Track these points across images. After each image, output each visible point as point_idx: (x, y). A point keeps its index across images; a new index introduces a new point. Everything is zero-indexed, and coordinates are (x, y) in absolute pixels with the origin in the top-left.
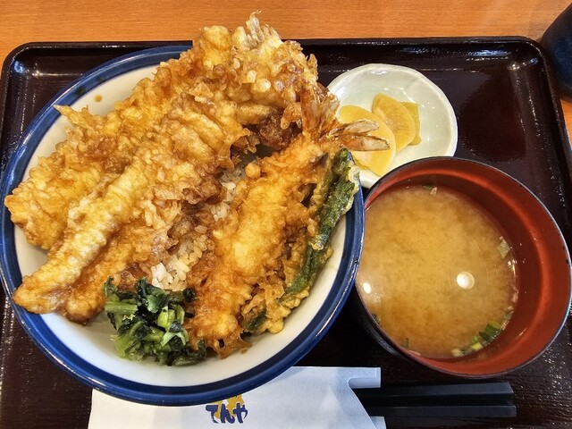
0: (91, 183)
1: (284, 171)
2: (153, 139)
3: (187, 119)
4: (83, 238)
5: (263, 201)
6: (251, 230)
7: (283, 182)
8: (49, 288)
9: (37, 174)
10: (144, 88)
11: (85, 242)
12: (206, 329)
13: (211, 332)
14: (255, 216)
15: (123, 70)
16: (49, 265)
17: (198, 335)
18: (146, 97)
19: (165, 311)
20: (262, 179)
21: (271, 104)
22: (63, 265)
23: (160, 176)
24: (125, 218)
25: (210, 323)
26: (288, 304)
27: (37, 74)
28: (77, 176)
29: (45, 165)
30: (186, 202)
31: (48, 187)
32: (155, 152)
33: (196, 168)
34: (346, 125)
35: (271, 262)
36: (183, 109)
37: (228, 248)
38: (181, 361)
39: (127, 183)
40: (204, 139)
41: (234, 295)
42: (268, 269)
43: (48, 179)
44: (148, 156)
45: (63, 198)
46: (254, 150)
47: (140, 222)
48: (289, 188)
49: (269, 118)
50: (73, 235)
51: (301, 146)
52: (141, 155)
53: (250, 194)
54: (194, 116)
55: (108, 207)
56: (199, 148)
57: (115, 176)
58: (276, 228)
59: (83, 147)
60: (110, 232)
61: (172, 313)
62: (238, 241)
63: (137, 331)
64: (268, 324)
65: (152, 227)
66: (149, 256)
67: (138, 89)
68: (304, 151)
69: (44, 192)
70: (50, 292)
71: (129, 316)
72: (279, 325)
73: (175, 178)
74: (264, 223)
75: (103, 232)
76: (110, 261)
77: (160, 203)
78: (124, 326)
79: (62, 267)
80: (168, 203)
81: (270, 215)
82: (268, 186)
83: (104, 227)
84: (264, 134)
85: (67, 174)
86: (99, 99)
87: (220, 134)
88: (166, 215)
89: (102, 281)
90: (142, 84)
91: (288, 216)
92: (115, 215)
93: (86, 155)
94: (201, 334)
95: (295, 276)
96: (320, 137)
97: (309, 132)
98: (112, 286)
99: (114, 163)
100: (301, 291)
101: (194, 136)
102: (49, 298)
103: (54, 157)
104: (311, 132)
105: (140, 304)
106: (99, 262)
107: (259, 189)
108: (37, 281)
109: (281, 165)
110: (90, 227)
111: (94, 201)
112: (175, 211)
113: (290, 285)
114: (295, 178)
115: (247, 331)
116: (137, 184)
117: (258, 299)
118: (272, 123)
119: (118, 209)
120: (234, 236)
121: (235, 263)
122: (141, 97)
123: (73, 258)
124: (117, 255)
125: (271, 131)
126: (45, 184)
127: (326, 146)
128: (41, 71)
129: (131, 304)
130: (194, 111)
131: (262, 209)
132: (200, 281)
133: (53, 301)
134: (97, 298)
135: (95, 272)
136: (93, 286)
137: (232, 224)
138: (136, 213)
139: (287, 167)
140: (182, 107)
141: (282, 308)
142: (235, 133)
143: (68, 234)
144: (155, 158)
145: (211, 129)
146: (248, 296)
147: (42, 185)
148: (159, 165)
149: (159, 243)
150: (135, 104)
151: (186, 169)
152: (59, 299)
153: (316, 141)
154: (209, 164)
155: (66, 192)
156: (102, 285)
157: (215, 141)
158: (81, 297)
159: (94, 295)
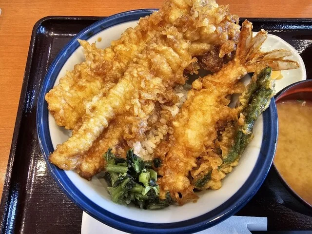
0: (96, 89)
1: (218, 85)
2: (137, 63)
3: (160, 49)
4: (95, 122)
5: (203, 104)
6: (197, 122)
7: (216, 92)
8: (74, 153)
9: (65, 81)
10: (129, 34)
11: (96, 124)
12: (170, 185)
13: (172, 187)
14: (200, 113)
15: (116, 22)
16: (74, 138)
17: (165, 189)
18: (130, 39)
19: (144, 172)
20: (204, 90)
21: (211, 43)
22: (83, 138)
23: (143, 85)
24: (120, 110)
25: (173, 181)
26: (224, 170)
27: (52, 34)
28: (88, 85)
29: (69, 76)
30: (158, 102)
31: (71, 90)
32: (139, 69)
33: (163, 81)
34: (267, 54)
35: (210, 143)
36: (157, 44)
37: (183, 132)
38: (154, 206)
39: (121, 88)
40: (169, 63)
41: (186, 163)
42: (207, 147)
43: (71, 86)
44: (135, 71)
45: (79, 98)
46: (197, 73)
47: (129, 113)
48: (219, 97)
49: (209, 52)
50: (89, 119)
51: (232, 69)
52: (130, 72)
53: (195, 99)
54: (165, 48)
55: (110, 103)
56: (166, 68)
57: (113, 84)
58: (213, 121)
59: (93, 66)
60: (110, 119)
61: (148, 173)
62: (189, 128)
63: (127, 184)
64: (211, 183)
65: (137, 116)
66: (136, 135)
67: (125, 34)
68: (234, 72)
69: (69, 92)
70: (73, 156)
71: (123, 174)
72: (219, 184)
73: (151, 87)
74: (205, 117)
75: (107, 118)
76: (108, 138)
77: (143, 101)
78: (119, 180)
79: (82, 139)
80: (147, 102)
81: (209, 113)
82: (206, 95)
83: (108, 115)
84: (205, 62)
85: (82, 82)
86: (100, 40)
87: (178, 61)
88: (146, 109)
89: (103, 151)
90: (128, 31)
91: (221, 114)
92: (114, 108)
93: (94, 71)
94: (166, 188)
95: (228, 152)
96: (245, 62)
97: (239, 58)
98: (112, 154)
99: (110, 78)
100: (234, 161)
101: (164, 61)
102: (72, 160)
103: (74, 72)
104: (241, 59)
105: (130, 166)
106: (102, 139)
107: (201, 97)
108: (67, 148)
109: (217, 81)
110: (100, 114)
111: (101, 98)
112: (151, 107)
113: (225, 157)
114: (225, 90)
115: (196, 187)
116: (127, 89)
117: (204, 166)
118: (211, 55)
119: (117, 103)
120: (186, 125)
121: (188, 142)
122: (127, 39)
123: (89, 134)
124: (113, 134)
125: (210, 60)
126: (69, 88)
127: (249, 68)
128: (55, 33)
129: (124, 166)
130: (164, 45)
131: (204, 109)
132: (165, 153)
133: (74, 162)
134: (100, 162)
135: (99, 145)
136: (98, 154)
137: (185, 118)
138: (128, 107)
139: (220, 83)
140: (156, 42)
141: (221, 173)
142: (187, 60)
143: (85, 118)
144: (140, 73)
145: (174, 57)
146: (195, 165)
147: (67, 88)
148: (142, 78)
149: (143, 127)
150: (123, 43)
151: (157, 81)
152: (78, 161)
153: (243, 65)
154: (171, 79)
155: (80, 94)
156: (104, 153)
157: (175, 65)
158: (90, 161)
159: (98, 160)
